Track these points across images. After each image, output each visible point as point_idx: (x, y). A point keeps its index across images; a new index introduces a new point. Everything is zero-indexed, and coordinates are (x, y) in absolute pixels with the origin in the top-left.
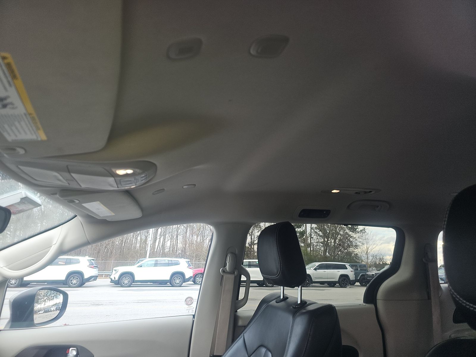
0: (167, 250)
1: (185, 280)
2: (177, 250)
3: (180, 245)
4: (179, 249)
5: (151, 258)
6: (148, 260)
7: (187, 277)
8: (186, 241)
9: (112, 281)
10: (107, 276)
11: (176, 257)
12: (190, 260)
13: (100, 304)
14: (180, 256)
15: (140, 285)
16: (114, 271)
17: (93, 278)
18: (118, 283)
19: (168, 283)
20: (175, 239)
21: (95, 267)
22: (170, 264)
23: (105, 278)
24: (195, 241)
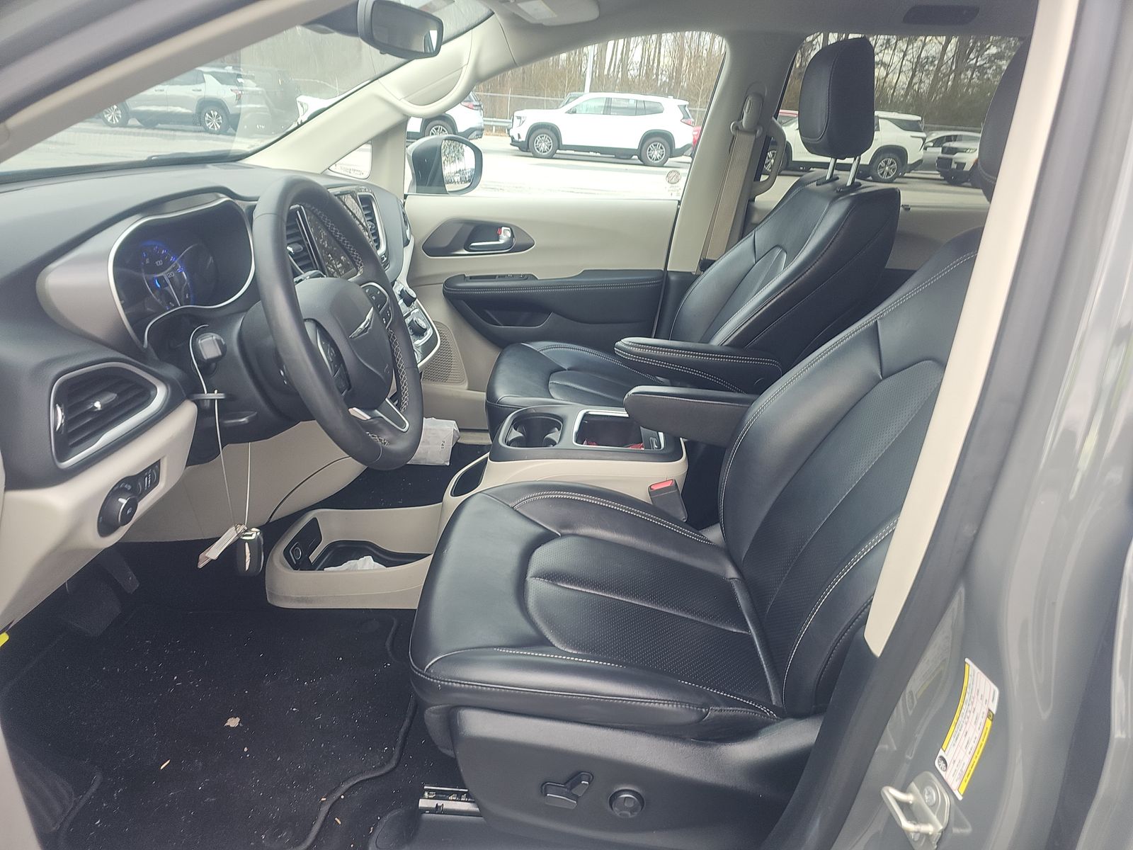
0: (633, 72)
1: (672, 152)
2: (657, 75)
3: (666, 61)
4: (664, 72)
5: (595, 91)
6: (589, 98)
7: (679, 145)
8: (682, 49)
9: (514, 143)
10: (505, 130)
11: (655, 94)
12: (687, 103)
13: (497, 187)
14: (664, 91)
15: (574, 157)
16: (515, 118)
17: (475, 133)
18: (525, 148)
19: (634, 157)
20: (655, 43)
21: (477, 108)
22: (640, 109)
23: (497, 135)
24: (706, 50)
